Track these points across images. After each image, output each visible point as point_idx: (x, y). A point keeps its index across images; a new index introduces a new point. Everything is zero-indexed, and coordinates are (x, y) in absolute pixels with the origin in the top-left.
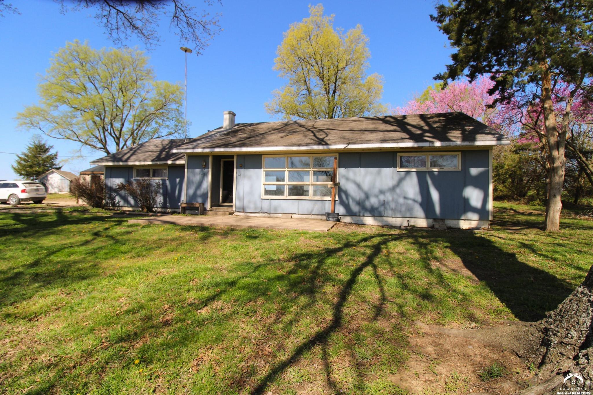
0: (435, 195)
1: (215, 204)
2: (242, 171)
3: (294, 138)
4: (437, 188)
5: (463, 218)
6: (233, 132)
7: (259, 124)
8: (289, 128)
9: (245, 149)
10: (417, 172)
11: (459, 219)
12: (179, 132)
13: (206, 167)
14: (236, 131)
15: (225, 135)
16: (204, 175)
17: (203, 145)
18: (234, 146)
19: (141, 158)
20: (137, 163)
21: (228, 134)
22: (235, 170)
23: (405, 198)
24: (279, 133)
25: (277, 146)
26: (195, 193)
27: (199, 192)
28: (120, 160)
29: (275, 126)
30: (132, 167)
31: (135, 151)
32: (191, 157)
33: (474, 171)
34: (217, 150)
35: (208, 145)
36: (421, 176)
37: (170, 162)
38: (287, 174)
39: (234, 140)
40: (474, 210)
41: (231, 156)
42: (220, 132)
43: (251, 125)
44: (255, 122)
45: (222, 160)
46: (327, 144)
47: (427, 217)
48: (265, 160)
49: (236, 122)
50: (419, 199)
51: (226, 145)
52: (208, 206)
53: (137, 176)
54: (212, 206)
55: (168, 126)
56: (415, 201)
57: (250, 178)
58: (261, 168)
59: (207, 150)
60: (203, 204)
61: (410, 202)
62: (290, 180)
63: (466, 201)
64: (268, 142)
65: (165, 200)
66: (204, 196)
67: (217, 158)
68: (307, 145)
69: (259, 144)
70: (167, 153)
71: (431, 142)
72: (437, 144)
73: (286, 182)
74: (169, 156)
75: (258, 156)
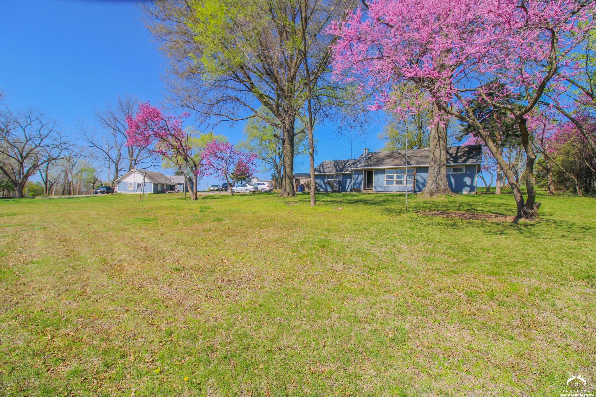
0: (453, 181)
2: (376, 175)
3: (397, 161)
4: (453, 178)
5: (464, 190)
7: (379, 152)
8: (394, 155)
9: (376, 167)
11: (462, 191)
13: (361, 174)
14: (370, 158)
15: (365, 160)
16: (360, 176)
17: (360, 166)
18: (372, 166)
19: (329, 171)
20: (328, 173)
21: (367, 159)
22: (373, 175)
25: (388, 166)
29: (388, 155)
30: (325, 175)
32: (355, 170)
33: (469, 172)
34: (366, 168)
35: (362, 165)
37: (343, 172)
38: (395, 176)
39: (371, 163)
40: (467, 186)
41: (372, 170)
42: (363, 158)
43: (375, 153)
45: (368, 171)
46: (411, 165)
48: (386, 171)
51: (369, 166)
52: (362, 189)
53: (328, 178)
54: (364, 189)
57: (379, 177)
58: (384, 174)
59: (361, 168)
60: (360, 187)
63: (465, 183)
64: (386, 163)
67: (365, 170)
68: (403, 165)
69: (381, 165)
70: (339, 168)
71: (450, 163)
72: (453, 164)
73: (395, 179)
74: (341, 170)
75: (383, 169)
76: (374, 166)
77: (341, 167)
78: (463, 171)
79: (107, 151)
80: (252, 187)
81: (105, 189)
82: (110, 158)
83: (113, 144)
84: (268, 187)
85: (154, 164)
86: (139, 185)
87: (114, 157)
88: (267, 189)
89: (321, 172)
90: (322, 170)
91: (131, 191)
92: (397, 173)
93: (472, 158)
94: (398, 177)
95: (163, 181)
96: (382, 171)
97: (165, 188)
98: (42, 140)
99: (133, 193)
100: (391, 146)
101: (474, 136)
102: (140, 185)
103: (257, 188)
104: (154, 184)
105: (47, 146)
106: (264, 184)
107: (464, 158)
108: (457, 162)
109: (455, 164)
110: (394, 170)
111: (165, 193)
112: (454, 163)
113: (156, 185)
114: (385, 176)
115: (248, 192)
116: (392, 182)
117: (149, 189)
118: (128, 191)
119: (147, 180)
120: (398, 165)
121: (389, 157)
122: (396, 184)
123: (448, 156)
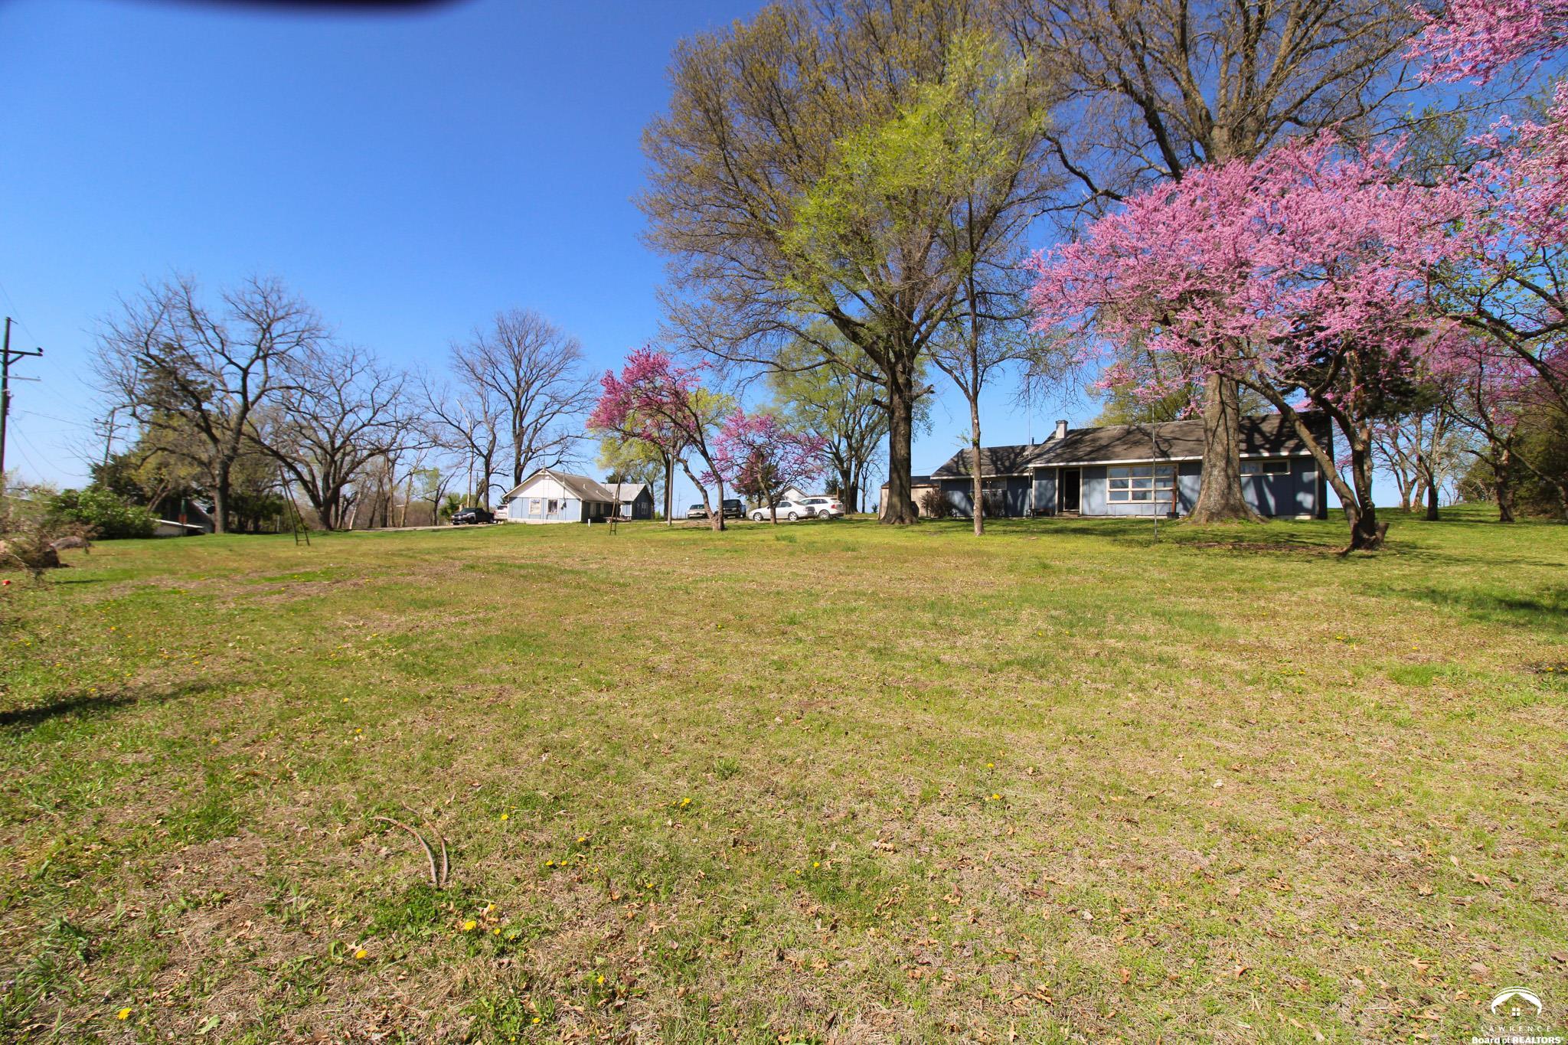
0: (1270, 497)
1: (1061, 510)
2: (1086, 482)
3: (1139, 451)
6: (1070, 442)
10: (1254, 479)
13: (1053, 479)
15: (1063, 446)
16: (1051, 483)
18: (1078, 460)
21: (1066, 444)
22: (1080, 481)
31: (959, 464)
32: (1037, 470)
33: (1306, 475)
34: (1059, 464)
36: (1258, 482)
38: (1130, 482)
42: (1055, 442)
45: (1066, 472)
46: (1170, 456)
48: (1110, 471)
49: (1071, 429)
51: (1068, 459)
54: (1059, 511)
58: (1105, 479)
62: (1134, 487)
63: (1300, 503)
64: (1114, 454)
67: (1061, 471)
70: (1004, 466)
71: (1260, 452)
72: (1266, 454)
73: (1130, 488)
74: (1009, 470)
75: (1105, 467)
76: (1083, 460)
77: (1007, 464)
79: (468, 431)
80: (803, 507)
81: (472, 514)
82: (474, 446)
83: (480, 417)
84: (833, 507)
85: (564, 458)
86: (553, 505)
87: (483, 443)
88: (833, 512)
89: (959, 473)
90: (962, 470)
91: (535, 516)
92: (1134, 475)
94: (1136, 484)
95: (598, 496)
96: (1100, 473)
97: (602, 511)
98: (375, 414)
99: (540, 522)
100: (1118, 413)
102: (555, 504)
103: (812, 510)
104: (583, 502)
105: (384, 424)
106: (824, 502)
108: (1279, 451)
109: (1273, 454)
110: (1126, 469)
111: (604, 521)
112: (1269, 451)
113: (586, 505)
114: (1107, 482)
115: (793, 518)
116: (1124, 495)
117: (574, 512)
118: (529, 517)
119: (570, 495)
120: (1140, 458)
121: (1122, 440)
122: (1134, 499)
123: (1258, 439)
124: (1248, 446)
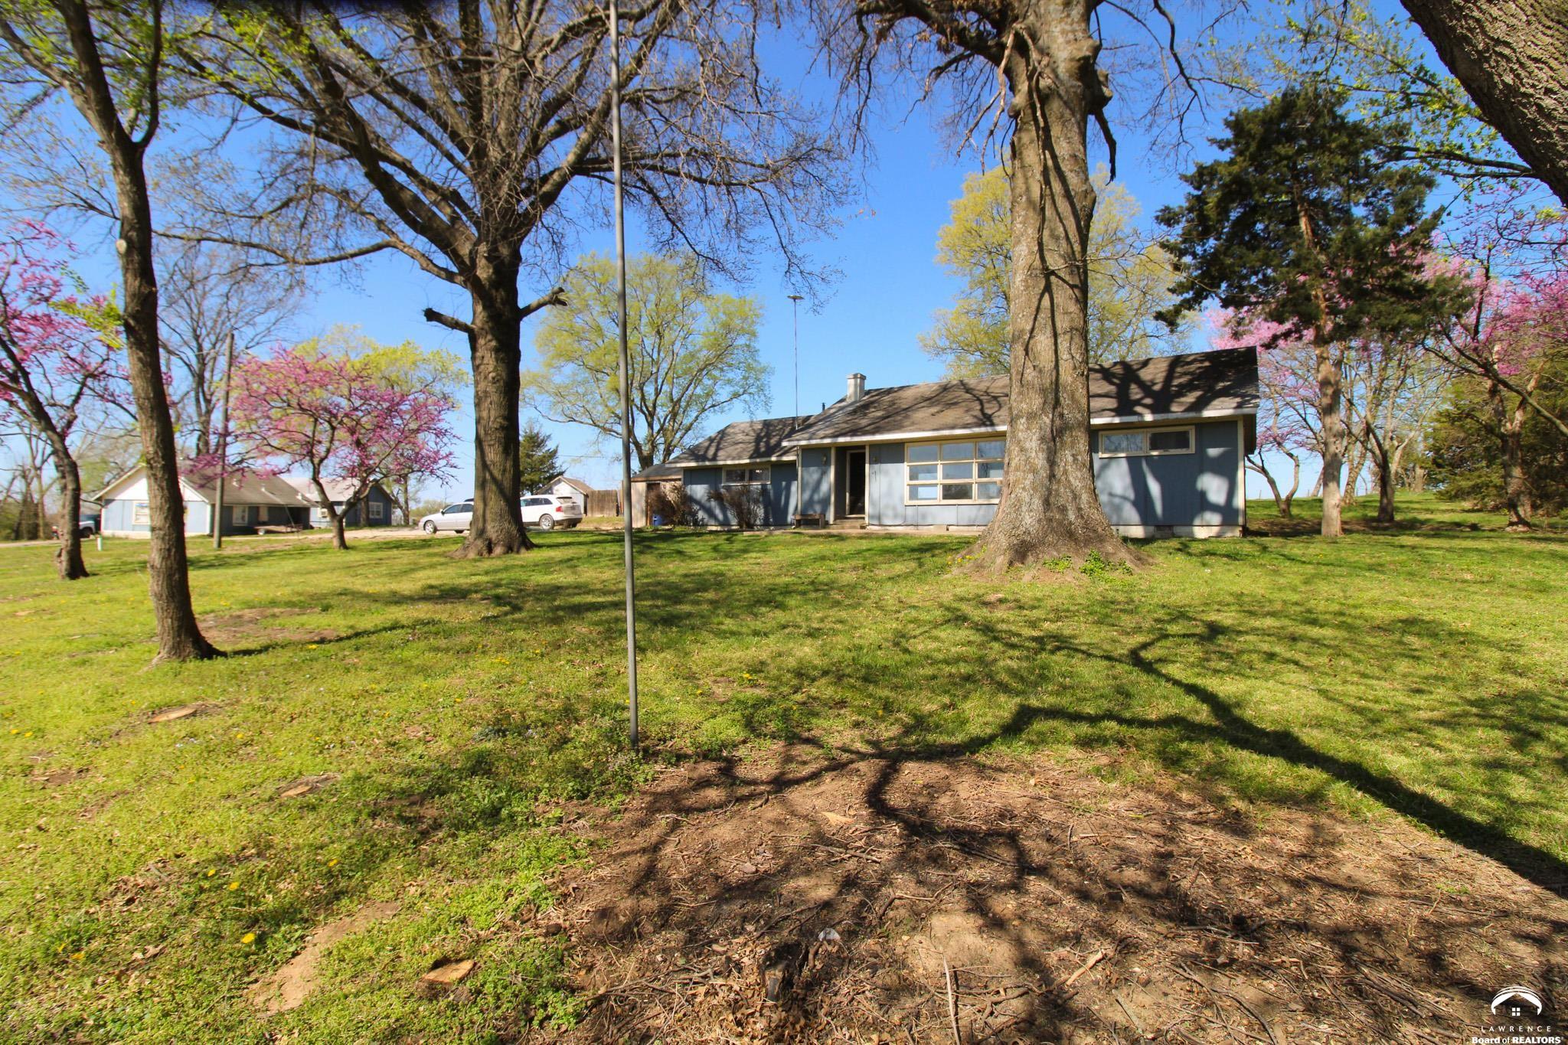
0: (1154, 488)
1: (840, 515)
2: (876, 466)
3: (951, 415)
4: (1157, 478)
5: (1197, 522)
6: (862, 409)
7: (901, 388)
8: (949, 396)
9: (878, 437)
10: (1128, 458)
11: (1192, 525)
12: (751, 390)
13: (827, 464)
14: (866, 406)
15: (850, 414)
16: (824, 473)
17: (821, 433)
18: (865, 433)
19: (734, 454)
20: (729, 462)
21: (855, 412)
22: (867, 466)
23: (1111, 495)
24: (931, 405)
25: (924, 430)
26: (811, 497)
27: (816, 497)
28: (704, 458)
29: (928, 394)
30: (719, 468)
31: (719, 443)
32: (806, 451)
33: (1213, 452)
34: (841, 440)
35: (829, 431)
36: (1134, 463)
37: (774, 459)
38: (940, 468)
39: (864, 422)
40: (1214, 508)
41: (861, 447)
42: (842, 408)
43: (890, 391)
44: (896, 385)
45: (849, 452)
46: (992, 424)
47: (1144, 522)
48: (908, 451)
49: (867, 388)
50: (1131, 495)
51: (854, 432)
52: (831, 516)
53: (728, 480)
54: (836, 518)
55: (729, 382)
56: (1125, 498)
57: (887, 473)
58: (902, 461)
59: (827, 441)
60: (823, 513)
61: (1117, 501)
62: (946, 476)
63: (1203, 495)
64: (913, 424)
65: (766, 513)
66: (825, 502)
67: (842, 450)
68: (965, 426)
69: (899, 427)
70: (768, 445)
71: (1140, 415)
72: (1149, 417)
73: (939, 480)
74: (770, 451)
75: (900, 445)
76: (873, 433)
78: (1186, 445)
84: (559, 509)
89: (705, 460)
92: (947, 456)
93: (1225, 393)
94: (948, 472)
96: (894, 452)
97: (259, 517)
101: (1226, 304)
107: (1191, 398)
108: (1169, 411)
109: (1160, 417)
110: (938, 446)
112: (1153, 412)
114: (905, 468)
116: (931, 491)
118: (134, 528)
120: (953, 428)
121: (930, 400)
122: (945, 497)
123: (1135, 392)
124: (1120, 402)
